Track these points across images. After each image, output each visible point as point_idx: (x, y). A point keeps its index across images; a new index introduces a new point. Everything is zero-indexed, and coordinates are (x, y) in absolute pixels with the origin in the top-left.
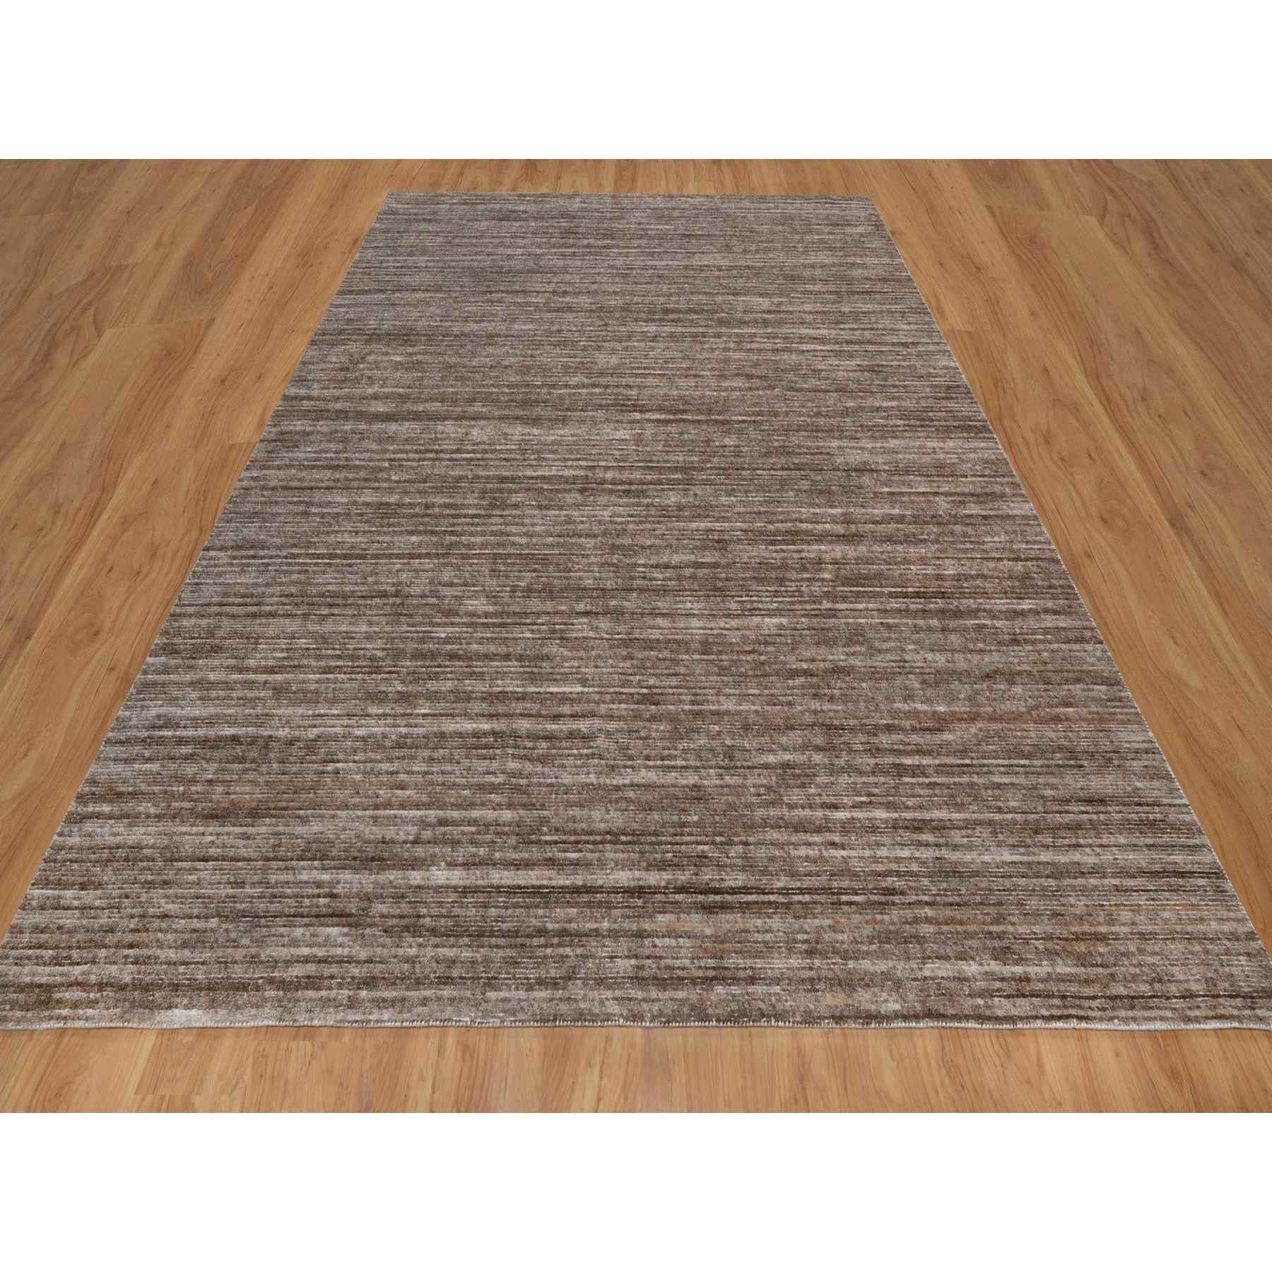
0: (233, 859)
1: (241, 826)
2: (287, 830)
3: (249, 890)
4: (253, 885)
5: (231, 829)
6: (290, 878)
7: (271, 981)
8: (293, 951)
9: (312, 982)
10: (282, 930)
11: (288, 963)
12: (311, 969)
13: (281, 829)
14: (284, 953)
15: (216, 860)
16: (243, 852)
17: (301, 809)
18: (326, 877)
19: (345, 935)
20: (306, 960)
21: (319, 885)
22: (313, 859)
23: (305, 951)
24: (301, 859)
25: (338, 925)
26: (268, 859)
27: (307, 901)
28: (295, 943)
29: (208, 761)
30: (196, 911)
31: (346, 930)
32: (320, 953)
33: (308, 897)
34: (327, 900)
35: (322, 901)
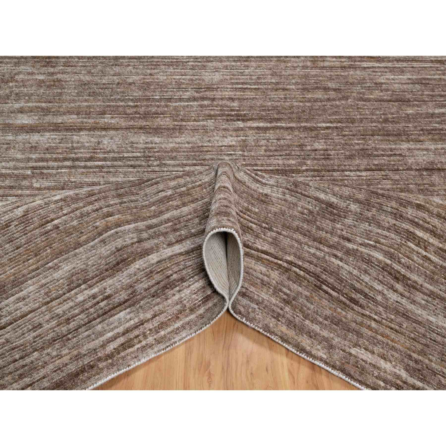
0: (22, 317)
1: (13, 295)
2: (48, 280)
3: (46, 326)
4: (48, 321)
5: (6, 302)
7: (100, 359)
10: (87, 333)
11: (103, 346)
13: (43, 281)
15: (11, 323)
16: (25, 309)
17: (48, 263)
18: (95, 290)
19: (130, 313)
21: (94, 296)
22: (79, 285)
23: (110, 335)
24: (70, 290)
25: (121, 311)
26: (48, 303)
27: (92, 310)
30: (17, 357)
31: (128, 310)
32: (121, 330)
33: (91, 307)
34: (105, 302)
35: (102, 304)
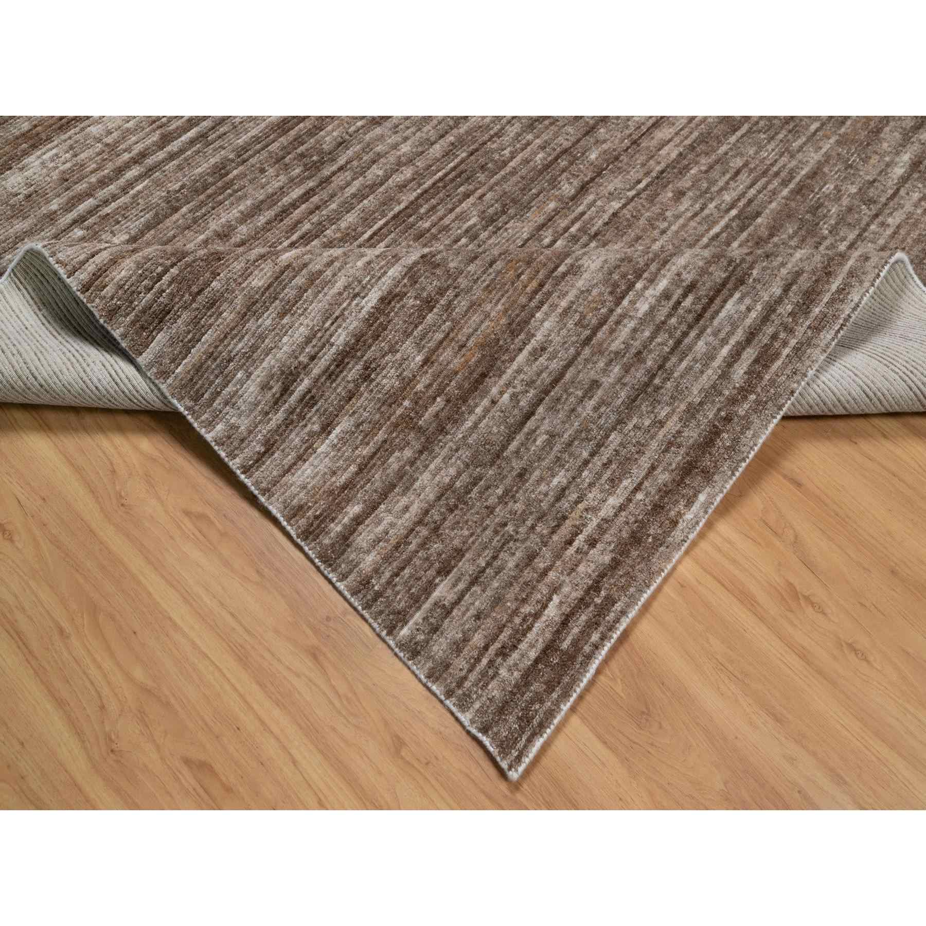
6: (632, 324)
8: (717, 363)
9: (764, 359)
12: (750, 354)
14: (711, 374)
20: (736, 355)
28: (710, 357)
29: (393, 350)
